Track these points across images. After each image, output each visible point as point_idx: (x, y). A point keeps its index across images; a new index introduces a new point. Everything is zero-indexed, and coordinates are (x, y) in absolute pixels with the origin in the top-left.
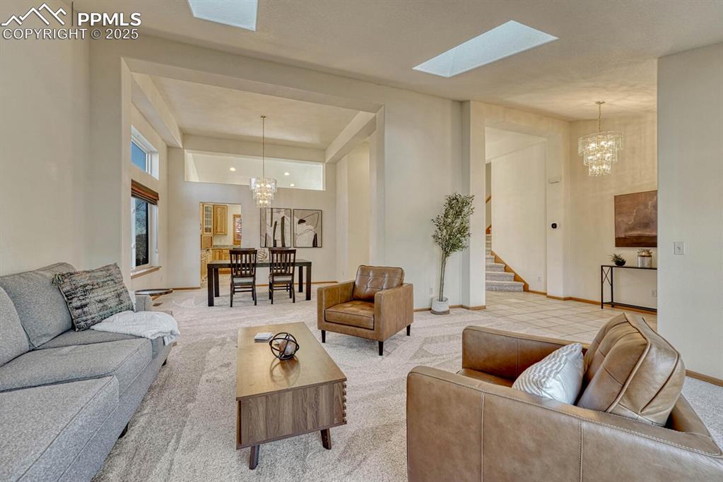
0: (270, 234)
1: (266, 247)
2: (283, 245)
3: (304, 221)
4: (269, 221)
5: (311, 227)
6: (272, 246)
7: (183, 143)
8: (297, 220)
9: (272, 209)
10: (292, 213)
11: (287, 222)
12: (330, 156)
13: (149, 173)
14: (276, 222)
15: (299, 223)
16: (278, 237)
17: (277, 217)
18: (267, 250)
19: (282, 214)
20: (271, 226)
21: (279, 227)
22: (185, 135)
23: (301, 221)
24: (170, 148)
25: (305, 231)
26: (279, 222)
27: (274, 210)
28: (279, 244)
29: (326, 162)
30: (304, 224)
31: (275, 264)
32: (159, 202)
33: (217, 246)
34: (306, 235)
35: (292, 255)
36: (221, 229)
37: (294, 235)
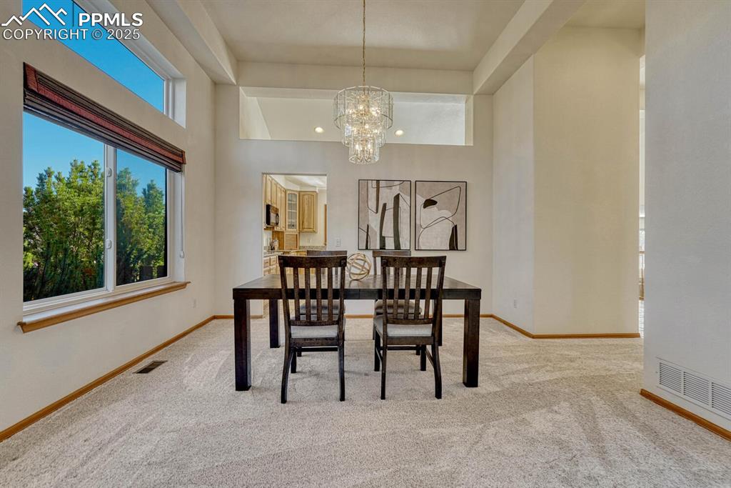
0: (375, 226)
1: (367, 248)
2: (397, 246)
3: (433, 203)
4: (372, 204)
5: (447, 213)
6: (378, 247)
7: (237, 76)
8: (421, 200)
9: (378, 181)
10: (413, 187)
11: (404, 205)
12: (483, 78)
13: (170, 116)
14: (385, 205)
15: (425, 207)
16: (389, 232)
17: (387, 196)
18: (369, 254)
19: (396, 190)
20: (377, 212)
21: (389, 214)
22: (239, 61)
23: (429, 203)
24: (218, 85)
25: (436, 222)
26: (390, 205)
27: (382, 184)
28: (390, 245)
29: (474, 93)
30: (433, 209)
31: (392, 291)
32: (186, 167)
33: (304, 247)
34: (437, 228)
35: (436, 271)
36: (309, 223)
37: (415, 228)
